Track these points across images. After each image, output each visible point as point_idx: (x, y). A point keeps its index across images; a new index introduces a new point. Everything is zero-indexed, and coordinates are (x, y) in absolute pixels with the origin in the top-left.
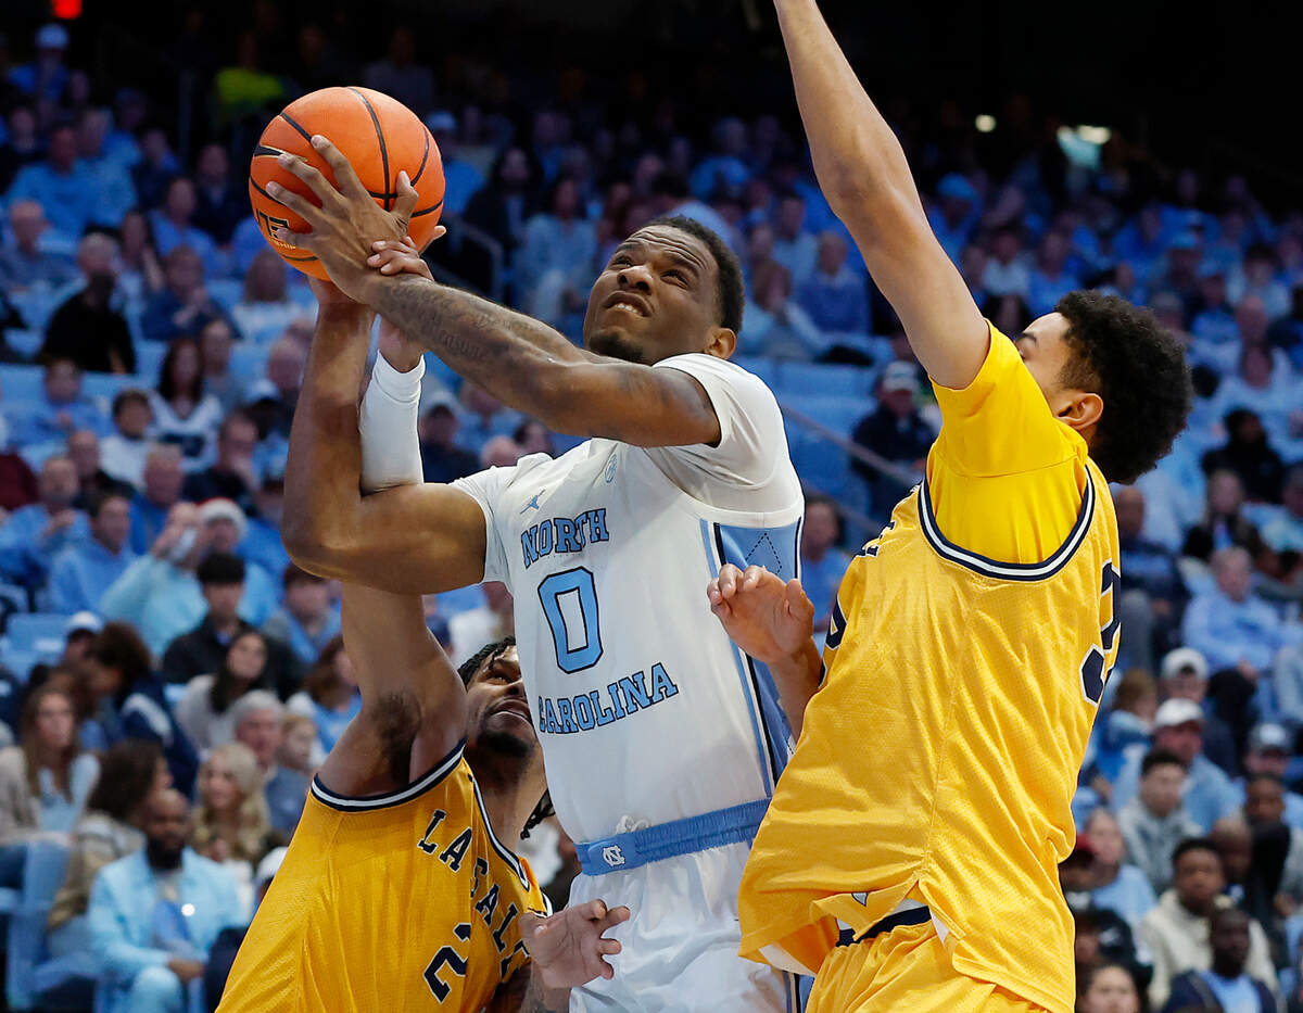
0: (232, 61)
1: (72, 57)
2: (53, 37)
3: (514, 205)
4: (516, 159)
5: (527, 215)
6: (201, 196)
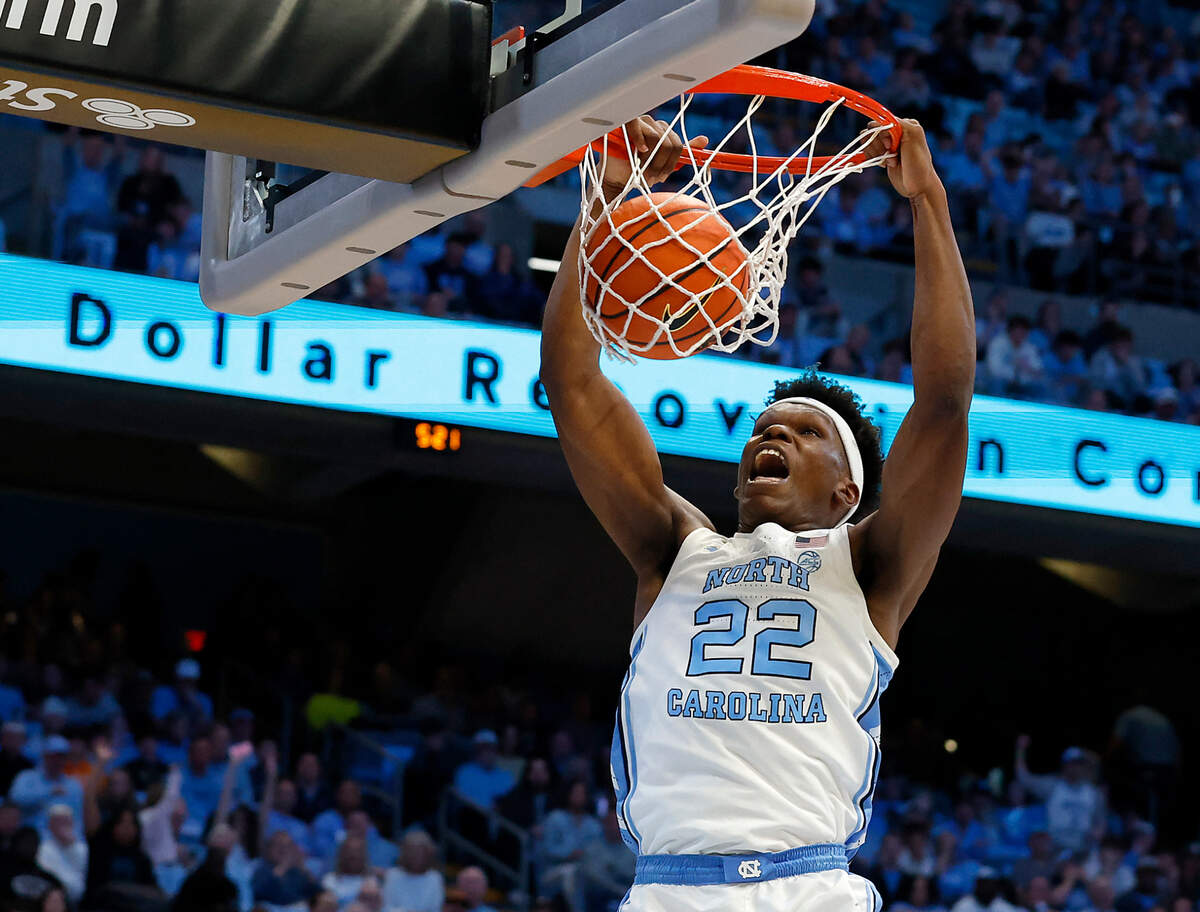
0: (323, 688)
1: (203, 684)
2: (189, 669)
3: (540, 800)
4: (539, 766)
5: (550, 807)
6: (300, 793)
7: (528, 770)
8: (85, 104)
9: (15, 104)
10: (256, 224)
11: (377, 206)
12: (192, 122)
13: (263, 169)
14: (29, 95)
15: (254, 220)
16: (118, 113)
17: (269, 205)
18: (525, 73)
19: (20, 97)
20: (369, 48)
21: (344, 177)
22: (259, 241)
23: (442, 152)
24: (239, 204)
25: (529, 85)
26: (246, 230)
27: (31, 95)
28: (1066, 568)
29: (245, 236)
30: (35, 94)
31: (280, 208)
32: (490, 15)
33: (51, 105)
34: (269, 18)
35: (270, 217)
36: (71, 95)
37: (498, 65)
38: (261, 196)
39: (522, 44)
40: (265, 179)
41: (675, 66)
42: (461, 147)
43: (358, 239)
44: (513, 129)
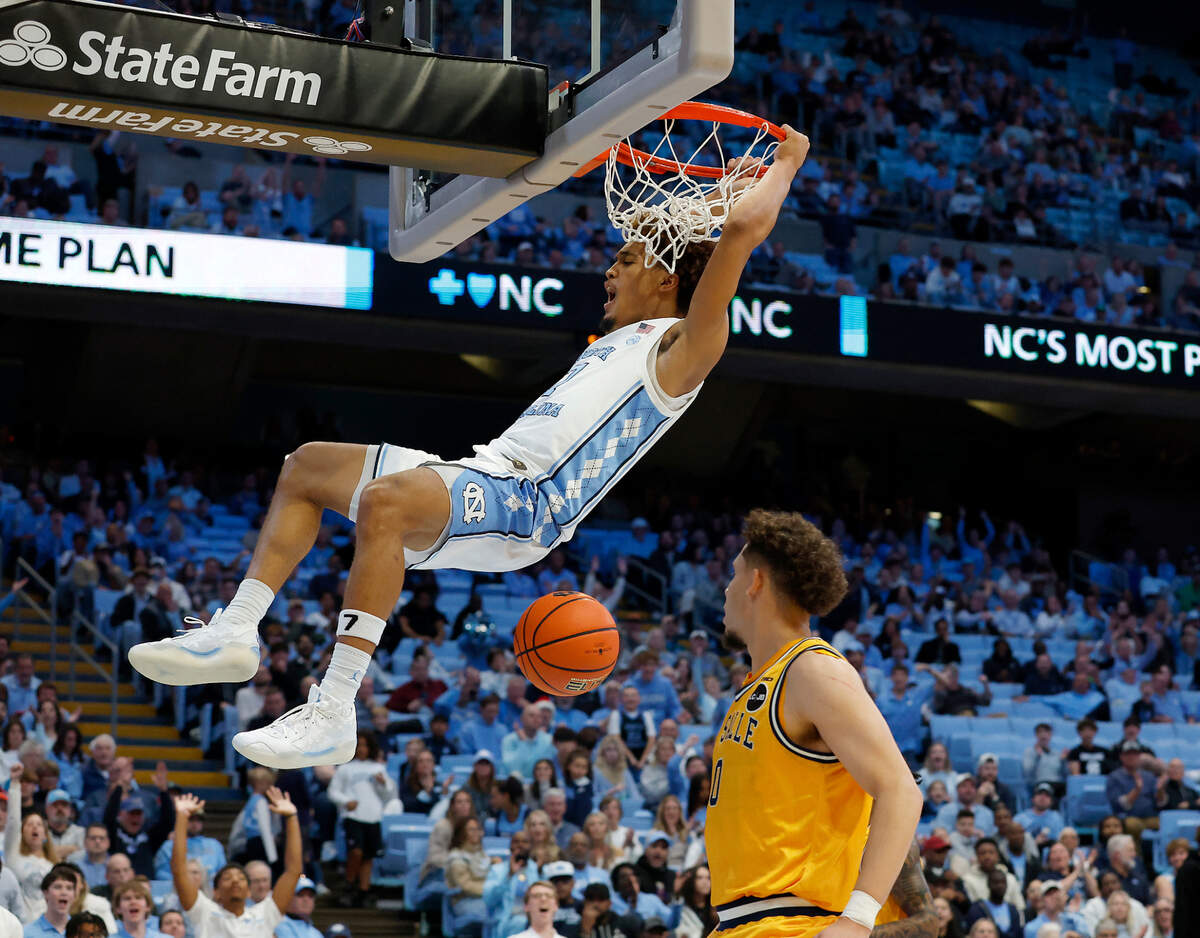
3: (670, 556)
4: (667, 535)
5: (677, 560)
7: (660, 539)
8: (305, 140)
9: (263, 143)
10: (420, 207)
11: (488, 193)
12: (370, 148)
13: (423, 174)
14: (270, 137)
15: (420, 204)
16: (325, 145)
17: (427, 196)
18: (569, 107)
19: (266, 138)
20: (475, 98)
21: (468, 177)
22: (422, 218)
23: (522, 159)
24: (410, 196)
25: (571, 116)
26: (414, 211)
27: (272, 137)
28: (983, 406)
29: (414, 215)
30: (275, 136)
31: (433, 197)
32: (547, 75)
33: (285, 142)
34: (413, 82)
35: (428, 203)
36: (296, 136)
37: (553, 104)
38: (422, 191)
39: (566, 91)
40: (424, 180)
41: (654, 100)
42: (534, 156)
43: (478, 213)
44: (563, 142)
